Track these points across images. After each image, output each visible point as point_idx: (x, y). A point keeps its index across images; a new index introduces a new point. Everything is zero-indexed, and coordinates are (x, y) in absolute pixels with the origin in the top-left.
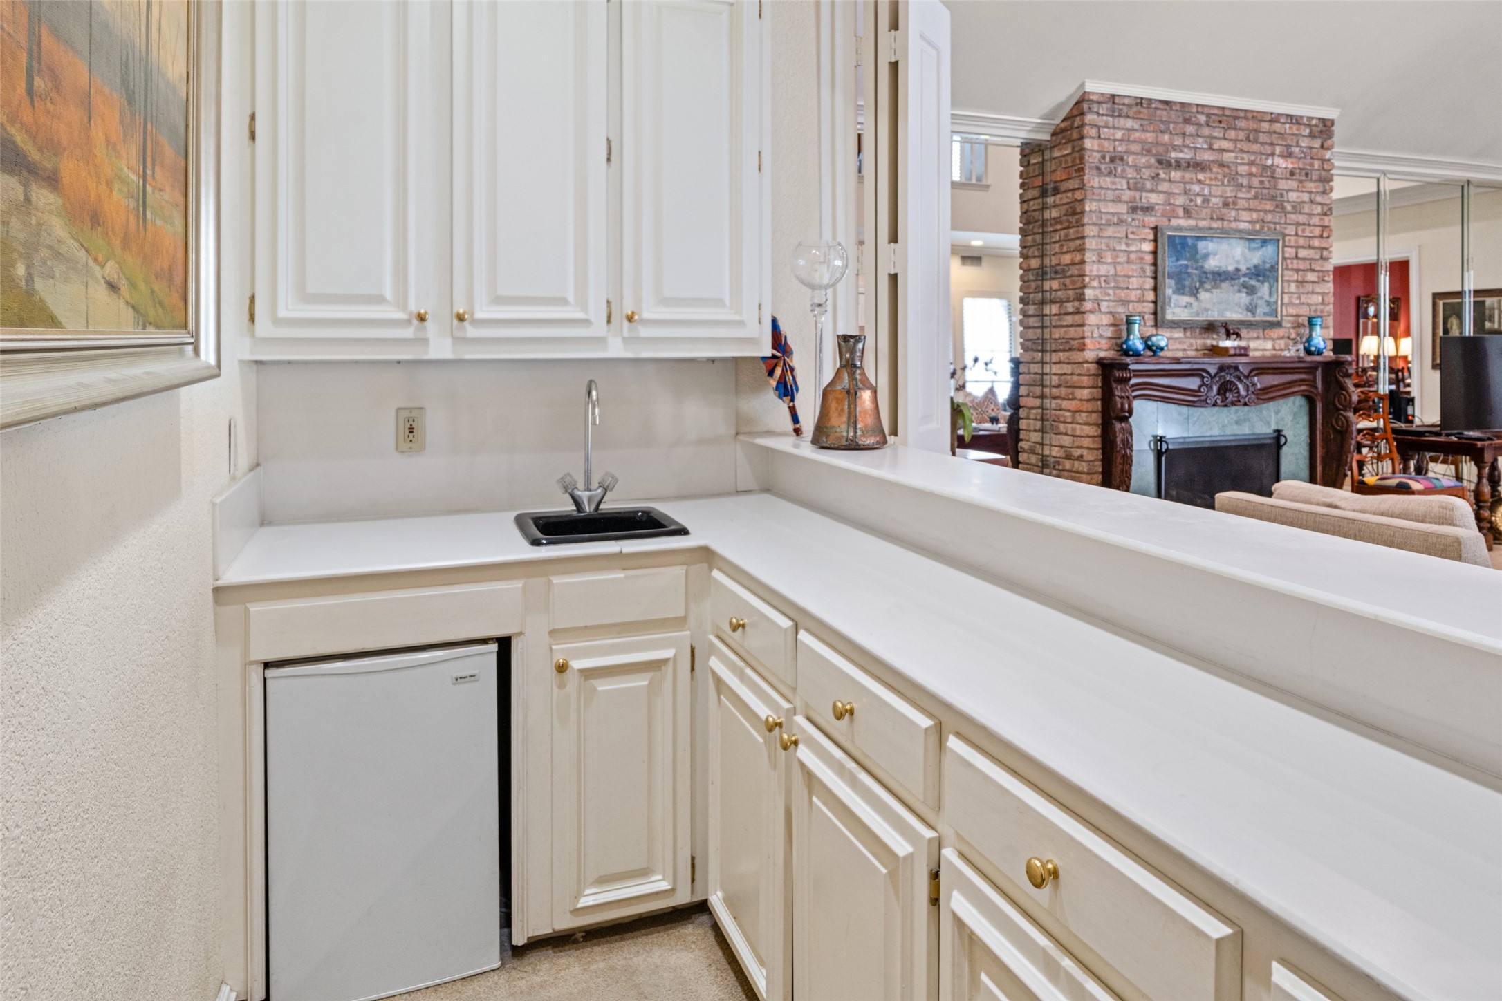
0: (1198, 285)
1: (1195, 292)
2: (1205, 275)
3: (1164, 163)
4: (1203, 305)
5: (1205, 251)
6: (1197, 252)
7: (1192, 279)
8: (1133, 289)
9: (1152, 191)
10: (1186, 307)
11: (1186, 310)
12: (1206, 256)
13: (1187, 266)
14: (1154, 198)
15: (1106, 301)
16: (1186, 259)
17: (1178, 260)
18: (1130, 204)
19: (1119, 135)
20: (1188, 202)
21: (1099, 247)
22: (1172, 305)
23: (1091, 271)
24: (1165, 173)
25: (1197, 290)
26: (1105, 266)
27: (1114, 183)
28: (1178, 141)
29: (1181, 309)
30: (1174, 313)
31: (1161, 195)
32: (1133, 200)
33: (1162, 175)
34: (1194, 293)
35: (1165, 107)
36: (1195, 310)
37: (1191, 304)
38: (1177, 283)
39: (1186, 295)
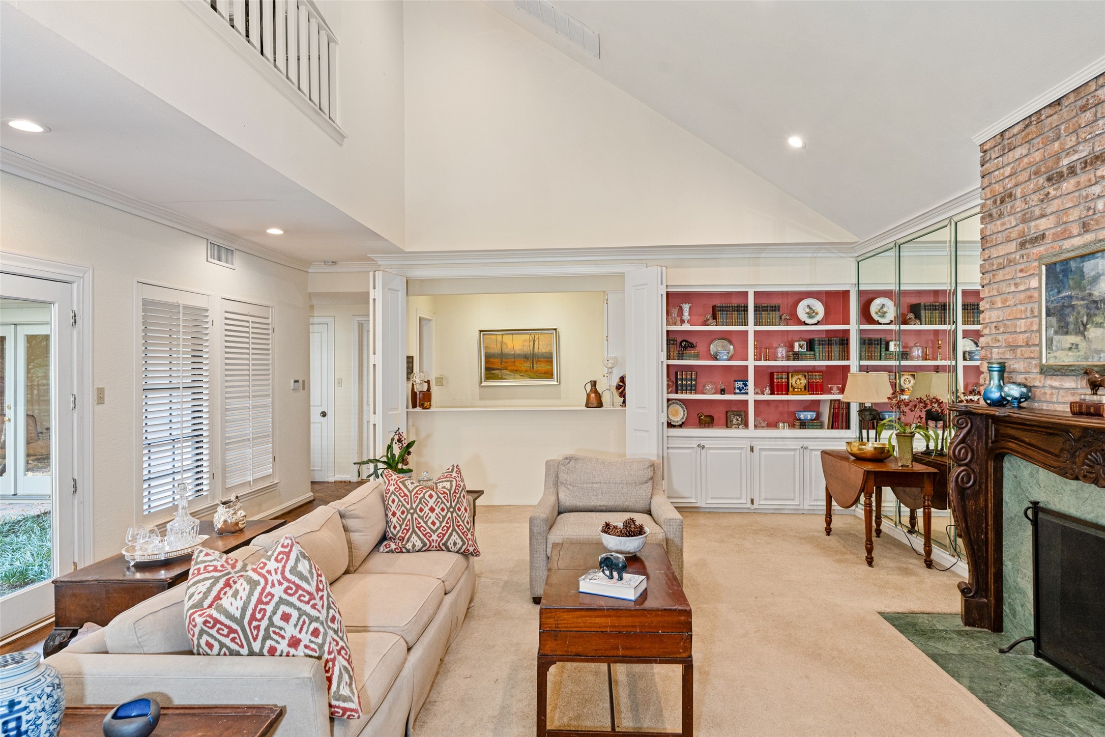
0: (1085, 319)
1: (1082, 328)
2: (1094, 306)
3: (1055, 178)
4: (1093, 346)
5: (1093, 273)
6: (1082, 276)
7: (1078, 313)
8: (1021, 332)
9: (1043, 216)
10: (1070, 349)
11: (1070, 353)
12: (1095, 279)
13: (1071, 297)
14: (1043, 224)
15: (997, 347)
16: (1070, 288)
17: (1059, 292)
18: (1019, 240)
19: (1008, 171)
20: (1085, 213)
21: (991, 294)
22: (1054, 348)
23: (984, 319)
24: (1055, 189)
25: (1085, 326)
26: (996, 312)
27: (1004, 224)
28: (1071, 141)
29: (1064, 353)
30: (1056, 357)
31: (1051, 217)
32: (1022, 234)
33: (1053, 193)
34: (1081, 330)
35: (1058, 108)
36: (1082, 353)
37: (1077, 345)
38: (1059, 321)
39: (1071, 334)
